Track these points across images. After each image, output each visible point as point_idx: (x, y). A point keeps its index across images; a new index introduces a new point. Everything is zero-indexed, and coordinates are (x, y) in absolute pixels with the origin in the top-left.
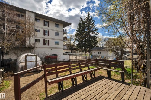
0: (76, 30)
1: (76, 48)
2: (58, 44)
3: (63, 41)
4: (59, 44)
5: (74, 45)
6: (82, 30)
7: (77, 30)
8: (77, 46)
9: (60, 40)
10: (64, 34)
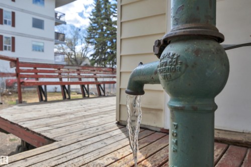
0: (90, 19)
1: (89, 63)
2: (39, 51)
3: (54, 43)
4: (43, 51)
5: (85, 58)
6: (105, 19)
7: (92, 17)
8: (92, 60)
9: (45, 39)
10: (57, 24)
